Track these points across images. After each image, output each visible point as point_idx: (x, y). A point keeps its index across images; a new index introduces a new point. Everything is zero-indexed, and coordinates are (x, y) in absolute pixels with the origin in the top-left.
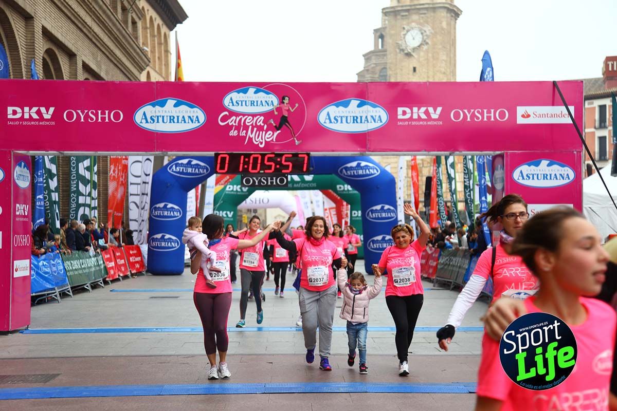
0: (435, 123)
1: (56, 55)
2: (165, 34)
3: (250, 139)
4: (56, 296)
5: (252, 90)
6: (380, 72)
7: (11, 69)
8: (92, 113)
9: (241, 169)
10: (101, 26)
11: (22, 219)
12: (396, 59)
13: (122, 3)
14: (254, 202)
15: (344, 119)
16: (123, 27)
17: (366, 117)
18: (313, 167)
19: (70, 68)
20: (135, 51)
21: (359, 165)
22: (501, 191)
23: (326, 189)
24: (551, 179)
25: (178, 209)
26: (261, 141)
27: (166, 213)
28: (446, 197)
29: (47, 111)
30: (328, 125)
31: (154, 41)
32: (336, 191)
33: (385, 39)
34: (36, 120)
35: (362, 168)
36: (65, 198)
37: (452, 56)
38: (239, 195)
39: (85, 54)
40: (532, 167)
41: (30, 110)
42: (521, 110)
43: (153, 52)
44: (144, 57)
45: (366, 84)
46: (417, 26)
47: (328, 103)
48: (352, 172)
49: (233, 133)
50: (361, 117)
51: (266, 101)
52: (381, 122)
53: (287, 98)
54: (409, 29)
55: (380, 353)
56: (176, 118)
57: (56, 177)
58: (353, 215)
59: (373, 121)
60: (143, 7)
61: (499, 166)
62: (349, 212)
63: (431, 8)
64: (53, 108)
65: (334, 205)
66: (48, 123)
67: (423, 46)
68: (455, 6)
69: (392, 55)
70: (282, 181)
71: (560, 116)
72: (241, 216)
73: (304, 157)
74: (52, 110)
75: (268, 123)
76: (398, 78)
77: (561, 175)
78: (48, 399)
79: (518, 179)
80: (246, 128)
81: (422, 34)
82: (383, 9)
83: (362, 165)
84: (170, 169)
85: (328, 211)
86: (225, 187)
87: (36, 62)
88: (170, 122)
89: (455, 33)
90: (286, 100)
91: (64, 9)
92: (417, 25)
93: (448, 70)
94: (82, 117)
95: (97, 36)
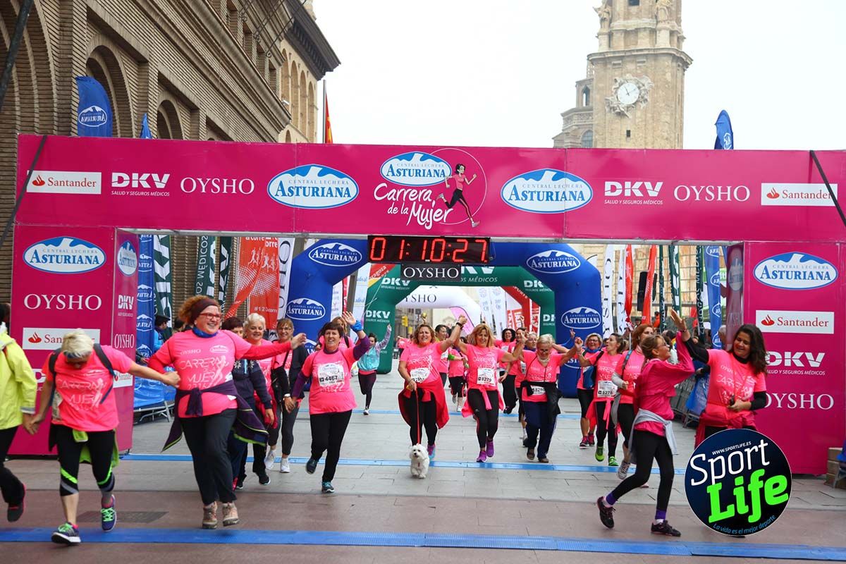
0: (654, 202)
1: (174, 109)
2: (310, 83)
3: (414, 218)
4: (165, 413)
5: (417, 156)
6: (584, 136)
7: (118, 125)
8: (216, 182)
9: (401, 258)
10: (231, 73)
11: (125, 315)
12: (605, 120)
13: (258, 44)
14: (417, 300)
15: (535, 196)
16: (258, 75)
17: (564, 193)
18: (493, 256)
19: (191, 126)
20: (272, 105)
21: (553, 255)
22: (739, 293)
23: (511, 285)
24: (805, 278)
25: (320, 307)
26: (428, 221)
27: (305, 312)
28: (667, 299)
29: (161, 178)
30: (514, 203)
31: (297, 93)
32: (522, 287)
33: (591, 94)
34: (146, 190)
35: (557, 259)
36: (179, 289)
37: (677, 116)
38: (398, 290)
39: (210, 108)
40: (781, 262)
41: (139, 177)
42: (766, 188)
43: (294, 106)
44: (283, 113)
45: (564, 151)
46: (632, 78)
47: (516, 174)
48: (544, 263)
49: (393, 210)
50: (557, 193)
51: (435, 171)
52: (583, 199)
53: (462, 167)
54: (623, 81)
55: (577, 499)
56: (320, 189)
57: (168, 263)
58: (544, 320)
59: (572, 198)
60: (284, 49)
61: (737, 259)
62: (539, 316)
63: (651, 54)
64: (168, 175)
65: (519, 307)
66: (161, 194)
67: (640, 104)
68: (684, 52)
69: (599, 115)
70: (453, 273)
71: (819, 196)
72: (400, 317)
73: (483, 243)
74: (166, 177)
75: (437, 199)
76: (607, 142)
77: (818, 273)
78: (150, 544)
79: (762, 278)
80: (409, 204)
81: (639, 88)
82: (588, 56)
83: (557, 255)
84: (311, 256)
85: (511, 314)
86: (381, 280)
87: (149, 118)
88: (313, 195)
89: (682, 87)
90: (461, 170)
91: (185, 51)
92: (633, 76)
93: (673, 135)
94: (204, 186)
95: (226, 85)
